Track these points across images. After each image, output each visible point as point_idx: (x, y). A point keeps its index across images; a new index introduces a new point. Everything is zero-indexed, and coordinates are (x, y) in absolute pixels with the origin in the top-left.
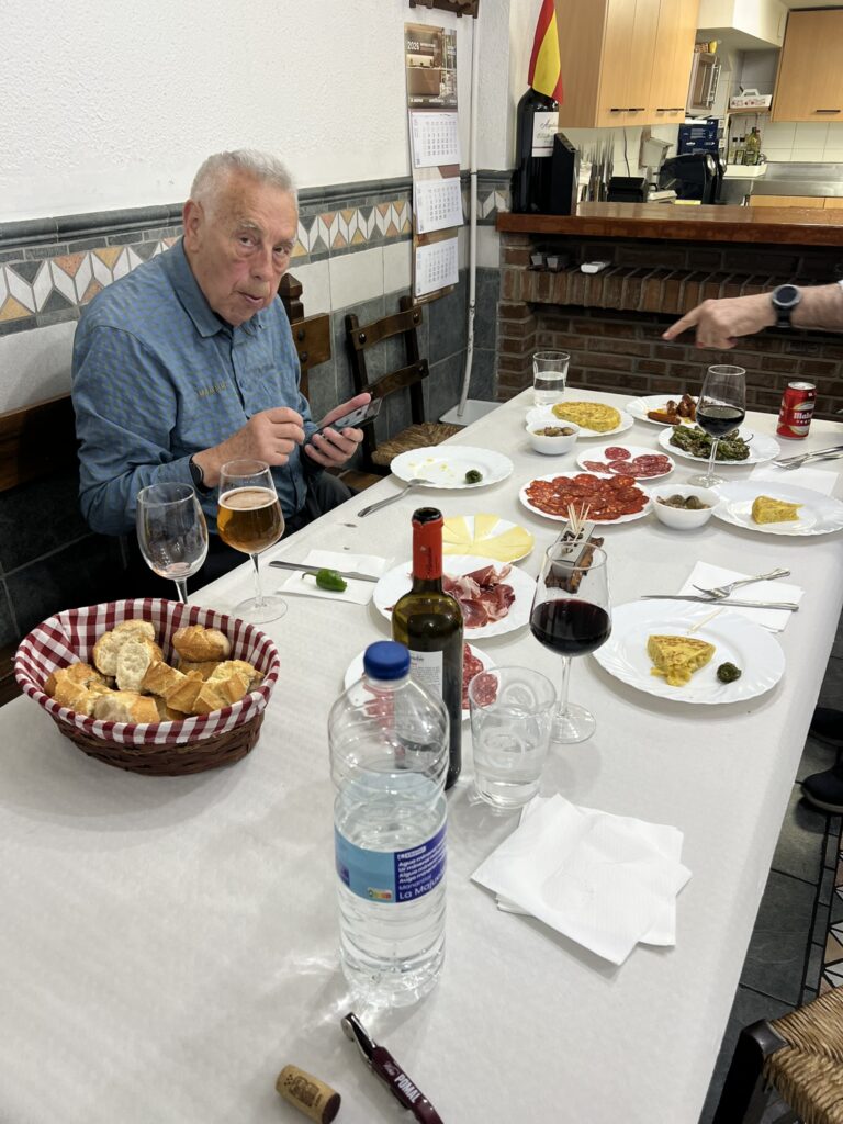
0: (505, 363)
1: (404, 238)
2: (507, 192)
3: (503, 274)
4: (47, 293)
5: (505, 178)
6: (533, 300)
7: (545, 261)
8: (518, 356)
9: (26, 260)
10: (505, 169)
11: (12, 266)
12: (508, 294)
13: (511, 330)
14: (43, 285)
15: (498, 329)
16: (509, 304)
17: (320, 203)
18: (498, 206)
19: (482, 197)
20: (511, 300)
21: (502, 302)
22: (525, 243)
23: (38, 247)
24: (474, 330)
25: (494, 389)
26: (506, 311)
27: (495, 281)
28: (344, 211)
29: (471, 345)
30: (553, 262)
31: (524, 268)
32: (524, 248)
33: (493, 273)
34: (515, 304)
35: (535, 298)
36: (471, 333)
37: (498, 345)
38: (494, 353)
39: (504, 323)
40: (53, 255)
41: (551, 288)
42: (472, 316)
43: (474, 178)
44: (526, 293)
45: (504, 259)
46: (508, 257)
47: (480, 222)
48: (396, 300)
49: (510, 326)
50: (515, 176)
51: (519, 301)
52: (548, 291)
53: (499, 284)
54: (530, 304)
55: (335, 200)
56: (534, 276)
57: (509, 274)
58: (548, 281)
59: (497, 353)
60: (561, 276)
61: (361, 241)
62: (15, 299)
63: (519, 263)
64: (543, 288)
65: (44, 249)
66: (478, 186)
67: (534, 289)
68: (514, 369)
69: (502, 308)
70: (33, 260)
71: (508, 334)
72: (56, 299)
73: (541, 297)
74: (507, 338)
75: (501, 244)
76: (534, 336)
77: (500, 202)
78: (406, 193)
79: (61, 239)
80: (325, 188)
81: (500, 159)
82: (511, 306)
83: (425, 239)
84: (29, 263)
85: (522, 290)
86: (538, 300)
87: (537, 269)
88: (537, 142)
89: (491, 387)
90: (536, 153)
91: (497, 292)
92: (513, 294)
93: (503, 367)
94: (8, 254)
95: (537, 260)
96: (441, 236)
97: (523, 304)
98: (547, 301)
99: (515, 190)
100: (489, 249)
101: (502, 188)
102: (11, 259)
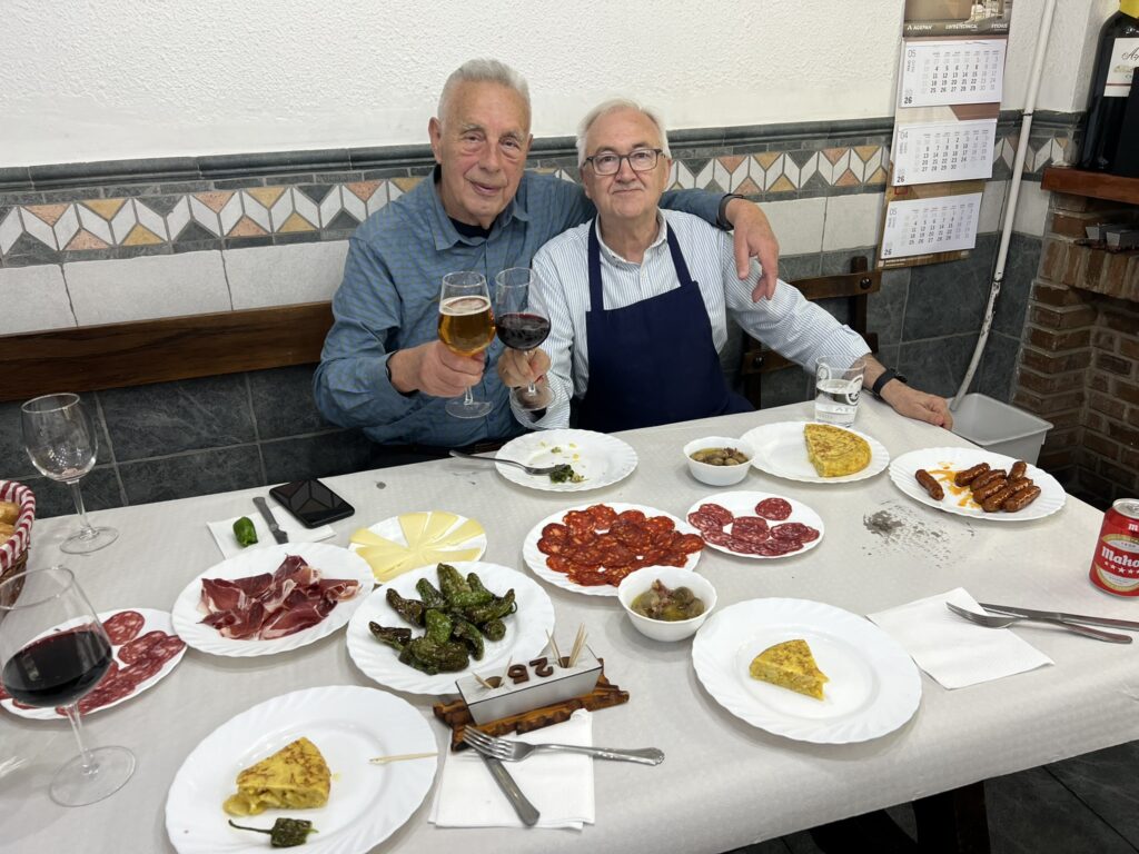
0: (1030, 359)
1: (869, 189)
2: (1069, 141)
3: (1046, 245)
4: (334, 213)
5: (1068, 122)
6: (1077, 285)
7: (1103, 235)
8: (1048, 355)
9: (315, 184)
10: (1070, 111)
11: (300, 188)
12: (1048, 270)
13: (1044, 318)
14: (331, 206)
15: (1028, 312)
16: (1047, 284)
17: (720, 145)
18: (1054, 157)
19: (1035, 143)
20: (1050, 280)
21: (1038, 281)
22: (1079, 208)
23: (329, 173)
24: (993, 310)
25: (1012, 389)
26: (1044, 294)
27: (1034, 253)
28: (761, 156)
29: (986, 327)
30: (1114, 239)
31: (1072, 241)
32: (1078, 216)
33: (1035, 243)
34: (1055, 286)
35: (1081, 282)
36: (989, 313)
37: (1025, 334)
38: (1018, 343)
39: (1036, 308)
40: (346, 181)
41: (1104, 273)
42: (995, 292)
43: (1027, 121)
44: (1069, 275)
45: (1050, 227)
46: (1056, 224)
47: (1026, 176)
48: (847, 258)
49: (1044, 313)
50: (1082, 120)
51: (1060, 284)
52: (1098, 276)
53: (1038, 257)
54: (1074, 289)
55: (745, 143)
56: (1085, 253)
57: (1053, 246)
58: (1102, 262)
59: (1023, 344)
60: (1119, 258)
61: (788, 188)
62: (299, 214)
63: (1068, 233)
64: (1093, 271)
65: (335, 175)
66: (1032, 131)
67: (1082, 270)
68: (1039, 369)
69: (1038, 288)
70: (323, 183)
71: (1040, 323)
72: (344, 220)
73: (1088, 282)
74: (1037, 327)
75: (1050, 207)
76: (1088, 332)
77: (1058, 152)
78: (883, 138)
79: (355, 168)
80: (726, 129)
81: (1067, 98)
82: (1049, 288)
83: (907, 192)
84: (319, 186)
85: (1066, 269)
86: (1084, 285)
87: (1089, 245)
88: (1112, 77)
89: (1008, 385)
90: (1110, 92)
91: (1034, 266)
92: (1055, 273)
93: (1026, 363)
94: (297, 177)
95: (1094, 233)
96: (946, 190)
97: (1064, 288)
98: (1095, 290)
99: (1080, 138)
100: (1033, 212)
101: (1063, 135)
102: (300, 181)
